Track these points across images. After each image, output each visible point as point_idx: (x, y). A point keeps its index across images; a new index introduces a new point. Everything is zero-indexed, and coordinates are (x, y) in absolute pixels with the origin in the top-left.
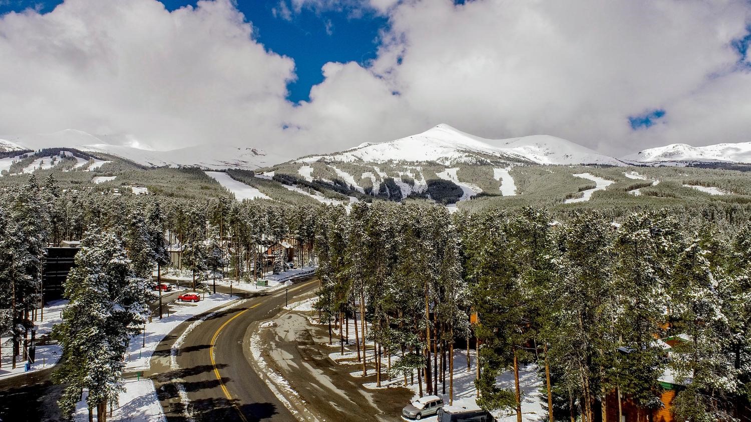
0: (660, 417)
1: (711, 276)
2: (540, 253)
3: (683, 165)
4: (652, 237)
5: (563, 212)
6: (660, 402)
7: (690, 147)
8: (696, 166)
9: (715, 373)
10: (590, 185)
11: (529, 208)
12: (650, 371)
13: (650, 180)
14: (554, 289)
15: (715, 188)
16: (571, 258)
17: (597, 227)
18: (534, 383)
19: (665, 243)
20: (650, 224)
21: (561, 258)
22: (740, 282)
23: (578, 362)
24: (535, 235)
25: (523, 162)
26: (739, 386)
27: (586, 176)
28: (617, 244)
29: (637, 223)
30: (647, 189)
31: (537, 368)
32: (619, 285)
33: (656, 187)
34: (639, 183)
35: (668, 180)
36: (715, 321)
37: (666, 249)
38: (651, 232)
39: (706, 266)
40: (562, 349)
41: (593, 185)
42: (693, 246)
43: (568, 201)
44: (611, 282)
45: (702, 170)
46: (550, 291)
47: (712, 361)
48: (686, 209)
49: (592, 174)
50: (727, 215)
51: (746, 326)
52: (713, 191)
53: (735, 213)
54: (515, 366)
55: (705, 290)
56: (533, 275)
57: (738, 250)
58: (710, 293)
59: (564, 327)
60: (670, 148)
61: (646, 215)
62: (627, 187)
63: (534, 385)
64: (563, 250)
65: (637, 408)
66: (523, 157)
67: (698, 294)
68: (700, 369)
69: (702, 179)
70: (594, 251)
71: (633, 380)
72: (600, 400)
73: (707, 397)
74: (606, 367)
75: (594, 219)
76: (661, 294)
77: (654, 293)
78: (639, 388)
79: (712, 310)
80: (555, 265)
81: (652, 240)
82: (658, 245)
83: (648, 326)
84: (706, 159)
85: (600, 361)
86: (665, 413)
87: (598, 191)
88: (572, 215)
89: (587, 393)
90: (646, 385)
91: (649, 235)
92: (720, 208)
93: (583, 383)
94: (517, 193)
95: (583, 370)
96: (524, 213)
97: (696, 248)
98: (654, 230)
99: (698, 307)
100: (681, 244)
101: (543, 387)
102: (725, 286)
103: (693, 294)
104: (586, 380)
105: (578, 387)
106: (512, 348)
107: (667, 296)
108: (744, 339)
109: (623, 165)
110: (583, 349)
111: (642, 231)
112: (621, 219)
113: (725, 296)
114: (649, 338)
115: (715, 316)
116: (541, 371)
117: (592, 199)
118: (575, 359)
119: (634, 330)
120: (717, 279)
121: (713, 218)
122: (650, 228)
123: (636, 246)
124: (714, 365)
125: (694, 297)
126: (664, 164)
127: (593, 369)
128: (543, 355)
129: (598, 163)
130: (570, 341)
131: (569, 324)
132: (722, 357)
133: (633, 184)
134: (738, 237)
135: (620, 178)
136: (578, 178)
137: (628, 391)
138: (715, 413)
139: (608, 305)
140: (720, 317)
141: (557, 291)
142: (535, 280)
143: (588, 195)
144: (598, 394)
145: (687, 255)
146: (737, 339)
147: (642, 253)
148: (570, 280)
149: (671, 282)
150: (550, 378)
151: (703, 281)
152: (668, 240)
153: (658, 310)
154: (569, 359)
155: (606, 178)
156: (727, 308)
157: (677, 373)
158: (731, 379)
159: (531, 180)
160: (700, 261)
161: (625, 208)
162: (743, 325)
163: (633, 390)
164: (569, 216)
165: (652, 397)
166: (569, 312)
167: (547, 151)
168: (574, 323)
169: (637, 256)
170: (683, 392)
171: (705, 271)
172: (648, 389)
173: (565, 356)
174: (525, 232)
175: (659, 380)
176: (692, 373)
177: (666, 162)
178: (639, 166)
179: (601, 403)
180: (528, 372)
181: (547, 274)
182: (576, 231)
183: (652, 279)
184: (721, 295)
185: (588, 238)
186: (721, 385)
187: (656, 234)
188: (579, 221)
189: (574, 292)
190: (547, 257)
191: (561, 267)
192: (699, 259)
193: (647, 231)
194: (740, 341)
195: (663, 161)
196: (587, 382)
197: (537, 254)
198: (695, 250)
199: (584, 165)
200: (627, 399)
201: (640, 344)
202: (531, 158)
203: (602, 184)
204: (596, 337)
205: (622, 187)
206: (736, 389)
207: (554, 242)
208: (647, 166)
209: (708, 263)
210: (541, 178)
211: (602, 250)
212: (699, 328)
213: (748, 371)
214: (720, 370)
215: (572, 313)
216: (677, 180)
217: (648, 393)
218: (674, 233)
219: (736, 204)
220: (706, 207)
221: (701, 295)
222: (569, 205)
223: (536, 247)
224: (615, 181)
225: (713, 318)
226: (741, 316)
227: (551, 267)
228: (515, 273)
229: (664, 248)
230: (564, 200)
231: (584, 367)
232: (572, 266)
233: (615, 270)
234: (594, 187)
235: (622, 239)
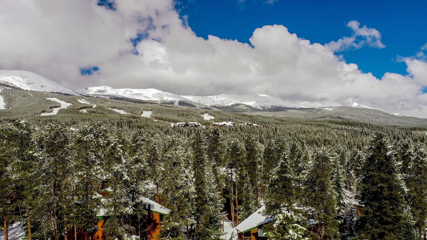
0: (97, 235)
1: (122, 157)
2: (25, 150)
3: (108, 98)
4: (95, 139)
5: (40, 121)
6: (97, 228)
7: (112, 88)
8: (114, 98)
9: (124, 206)
10: (57, 105)
11: (18, 121)
12: (92, 212)
13: (92, 105)
14: (35, 172)
15: (123, 110)
16: (47, 152)
17: (64, 133)
18: (18, 234)
19: (101, 141)
20: (93, 131)
21: (41, 152)
22: (135, 159)
23: (50, 215)
24: (22, 139)
25: (11, 87)
26: (134, 210)
27: (55, 99)
28: (75, 143)
29: (87, 131)
30: (90, 109)
31: (21, 224)
32: (76, 166)
33: (95, 108)
34: (85, 106)
35: (101, 105)
36: (124, 180)
37: (102, 144)
38: (94, 136)
39: (121, 153)
40: (40, 210)
41: (59, 105)
42: (115, 143)
43: (43, 114)
44: (72, 165)
45: (117, 101)
46: (33, 174)
47: (123, 200)
48: (109, 121)
49: (58, 98)
50: (128, 124)
51: (137, 180)
52: (122, 112)
53: (131, 123)
54: (5, 227)
55: (120, 165)
56: (21, 165)
57: (133, 143)
58: (122, 166)
59: (42, 195)
60: (102, 88)
61: (92, 126)
62: (79, 107)
63: (18, 236)
64: (42, 147)
65: (84, 234)
66: (11, 84)
67: (117, 167)
68: (117, 206)
69: (117, 105)
70: (62, 147)
71: (83, 219)
72: (64, 235)
73: (120, 220)
74: (67, 214)
75: (62, 128)
76: (99, 169)
77: (95, 169)
78: (86, 223)
79: (123, 175)
80: (36, 157)
81: (95, 140)
82: (98, 142)
83: (92, 188)
84: (119, 95)
85: (64, 212)
86: (99, 233)
87: (62, 109)
88: (45, 123)
89: (56, 233)
90: (90, 220)
91: (93, 137)
92: (125, 121)
93: (53, 227)
94: (6, 107)
95: (54, 219)
96: (14, 124)
97: (116, 144)
98: (96, 134)
99: (116, 174)
100: (108, 140)
101: (25, 236)
102: (129, 162)
103: (114, 168)
104: (56, 225)
105: (51, 230)
106: (3, 215)
107: (102, 170)
108: (136, 187)
109: (77, 95)
110: (54, 207)
111: (90, 135)
112: (75, 126)
113: (129, 167)
114: (92, 194)
115: (124, 178)
116: (24, 225)
117: (58, 113)
118: (49, 214)
119: (84, 191)
120: (125, 159)
121: (122, 126)
122: (94, 133)
123: (86, 144)
124: (123, 202)
125: (115, 169)
126: (99, 96)
127: (60, 218)
128: (26, 215)
129: (63, 92)
130: (46, 203)
131: (45, 193)
132: (127, 198)
133: (82, 106)
134: (133, 136)
135: (75, 102)
136: (50, 100)
137: (80, 226)
138: (123, 227)
139: (69, 179)
140: (126, 178)
141: (37, 173)
142: (22, 168)
143: (55, 111)
144: (63, 232)
145: (112, 148)
146: (133, 187)
147: (90, 147)
148: (47, 166)
149: (104, 162)
150: (31, 229)
151: (119, 160)
152: (103, 140)
153: (97, 178)
154: (44, 215)
155: (67, 102)
156: (129, 174)
157: (106, 210)
158: (131, 208)
159: (17, 99)
160: (118, 150)
161: (77, 120)
162: (136, 180)
163: (83, 225)
164: (43, 123)
165: (93, 226)
166: (45, 185)
167: (29, 82)
168: (48, 192)
169: (86, 149)
170: (109, 220)
171: (120, 155)
172: (91, 222)
173: (42, 213)
174: (14, 136)
175: (97, 215)
176: (113, 209)
177: (100, 95)
178: (86, 96)
179: (64, 237)
180: (13, 228)
181: (30, 163)
182: (50, 135)
183: (94, 161)
184: (127, 167)
185: (58, 140)
186: (126, 212)
187: (97, 137)
188: (52, 129)
189: (49, 173)
190: (31, 152)
191: (41, 158)
192: (117, 149)
193: (92, 135)
194: (134, 188)
195: (98, 95)
196: (56, 226)
197: (23, 150)
198: (115, 145)
199: (53, 93)
200: (79, 230)
201: (87, 198)
202: (18, 85)
203: (65, 105)
204: (62, 198)
205: (76, 108)
206: (133, 212)
207: (35, 142)
208: (90, 97)
209: (121, 151)
210: (24, 99)
211: (67, 147)
212: (117, 185)
213: (137, 202)
214: (126, 205)
215: (47, 186)
216: (105, 106)
217: (91, 224)
218: (104, 135)
219: (132, 119)
220: (119, 120)
221: (118, 168)
222: (43, 117)
223: (23, 146)
224: (72, 104)
225: (123, 179)
226: (135, 176)
227: (33, 158)
228: (6, 164)
229: (100, 144)
230: (40, 114)
231: (54, 218)
232: (48, 157)
233: (74, 158)
234: (60, 107)
235: (79, 140)
